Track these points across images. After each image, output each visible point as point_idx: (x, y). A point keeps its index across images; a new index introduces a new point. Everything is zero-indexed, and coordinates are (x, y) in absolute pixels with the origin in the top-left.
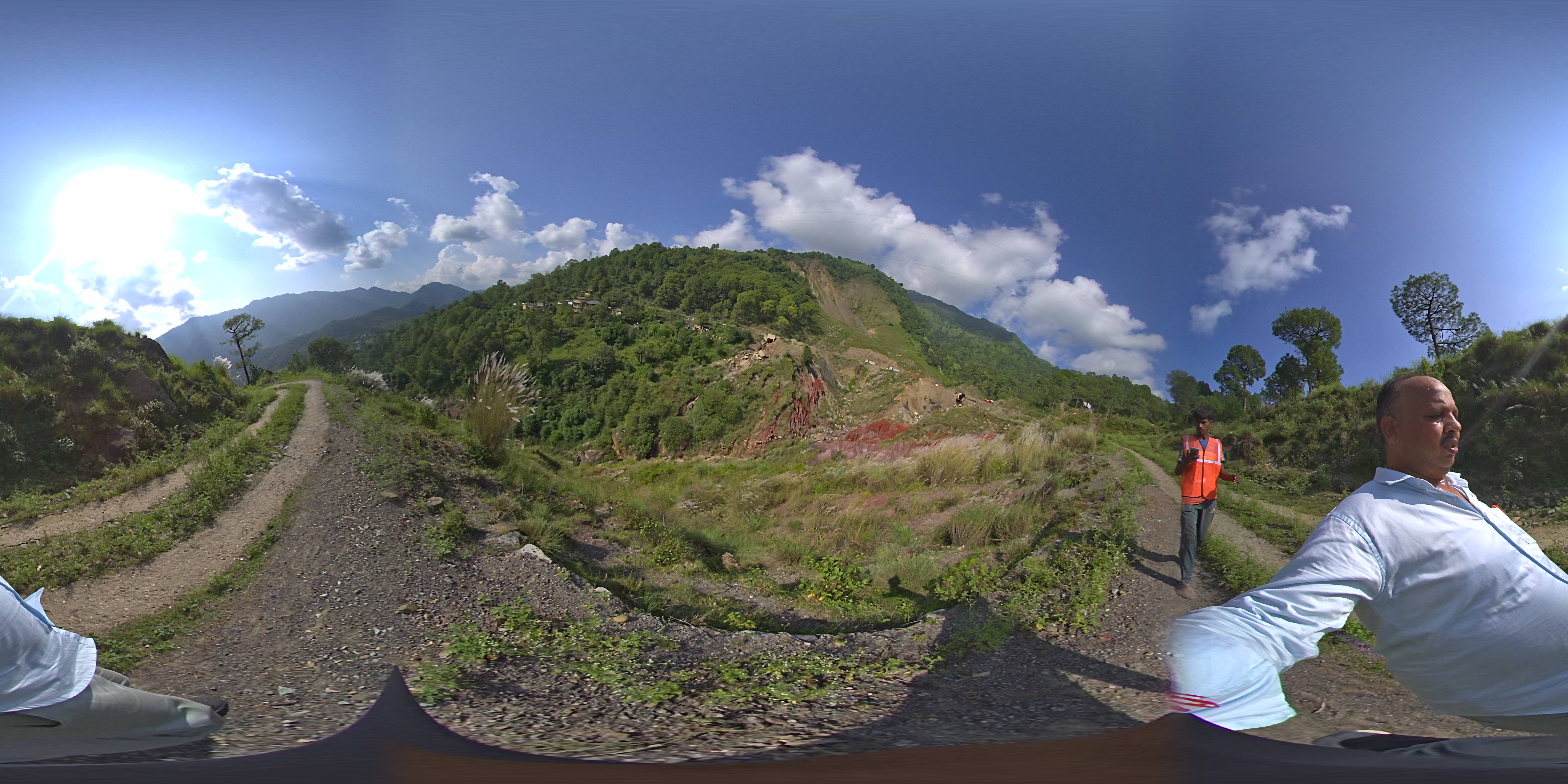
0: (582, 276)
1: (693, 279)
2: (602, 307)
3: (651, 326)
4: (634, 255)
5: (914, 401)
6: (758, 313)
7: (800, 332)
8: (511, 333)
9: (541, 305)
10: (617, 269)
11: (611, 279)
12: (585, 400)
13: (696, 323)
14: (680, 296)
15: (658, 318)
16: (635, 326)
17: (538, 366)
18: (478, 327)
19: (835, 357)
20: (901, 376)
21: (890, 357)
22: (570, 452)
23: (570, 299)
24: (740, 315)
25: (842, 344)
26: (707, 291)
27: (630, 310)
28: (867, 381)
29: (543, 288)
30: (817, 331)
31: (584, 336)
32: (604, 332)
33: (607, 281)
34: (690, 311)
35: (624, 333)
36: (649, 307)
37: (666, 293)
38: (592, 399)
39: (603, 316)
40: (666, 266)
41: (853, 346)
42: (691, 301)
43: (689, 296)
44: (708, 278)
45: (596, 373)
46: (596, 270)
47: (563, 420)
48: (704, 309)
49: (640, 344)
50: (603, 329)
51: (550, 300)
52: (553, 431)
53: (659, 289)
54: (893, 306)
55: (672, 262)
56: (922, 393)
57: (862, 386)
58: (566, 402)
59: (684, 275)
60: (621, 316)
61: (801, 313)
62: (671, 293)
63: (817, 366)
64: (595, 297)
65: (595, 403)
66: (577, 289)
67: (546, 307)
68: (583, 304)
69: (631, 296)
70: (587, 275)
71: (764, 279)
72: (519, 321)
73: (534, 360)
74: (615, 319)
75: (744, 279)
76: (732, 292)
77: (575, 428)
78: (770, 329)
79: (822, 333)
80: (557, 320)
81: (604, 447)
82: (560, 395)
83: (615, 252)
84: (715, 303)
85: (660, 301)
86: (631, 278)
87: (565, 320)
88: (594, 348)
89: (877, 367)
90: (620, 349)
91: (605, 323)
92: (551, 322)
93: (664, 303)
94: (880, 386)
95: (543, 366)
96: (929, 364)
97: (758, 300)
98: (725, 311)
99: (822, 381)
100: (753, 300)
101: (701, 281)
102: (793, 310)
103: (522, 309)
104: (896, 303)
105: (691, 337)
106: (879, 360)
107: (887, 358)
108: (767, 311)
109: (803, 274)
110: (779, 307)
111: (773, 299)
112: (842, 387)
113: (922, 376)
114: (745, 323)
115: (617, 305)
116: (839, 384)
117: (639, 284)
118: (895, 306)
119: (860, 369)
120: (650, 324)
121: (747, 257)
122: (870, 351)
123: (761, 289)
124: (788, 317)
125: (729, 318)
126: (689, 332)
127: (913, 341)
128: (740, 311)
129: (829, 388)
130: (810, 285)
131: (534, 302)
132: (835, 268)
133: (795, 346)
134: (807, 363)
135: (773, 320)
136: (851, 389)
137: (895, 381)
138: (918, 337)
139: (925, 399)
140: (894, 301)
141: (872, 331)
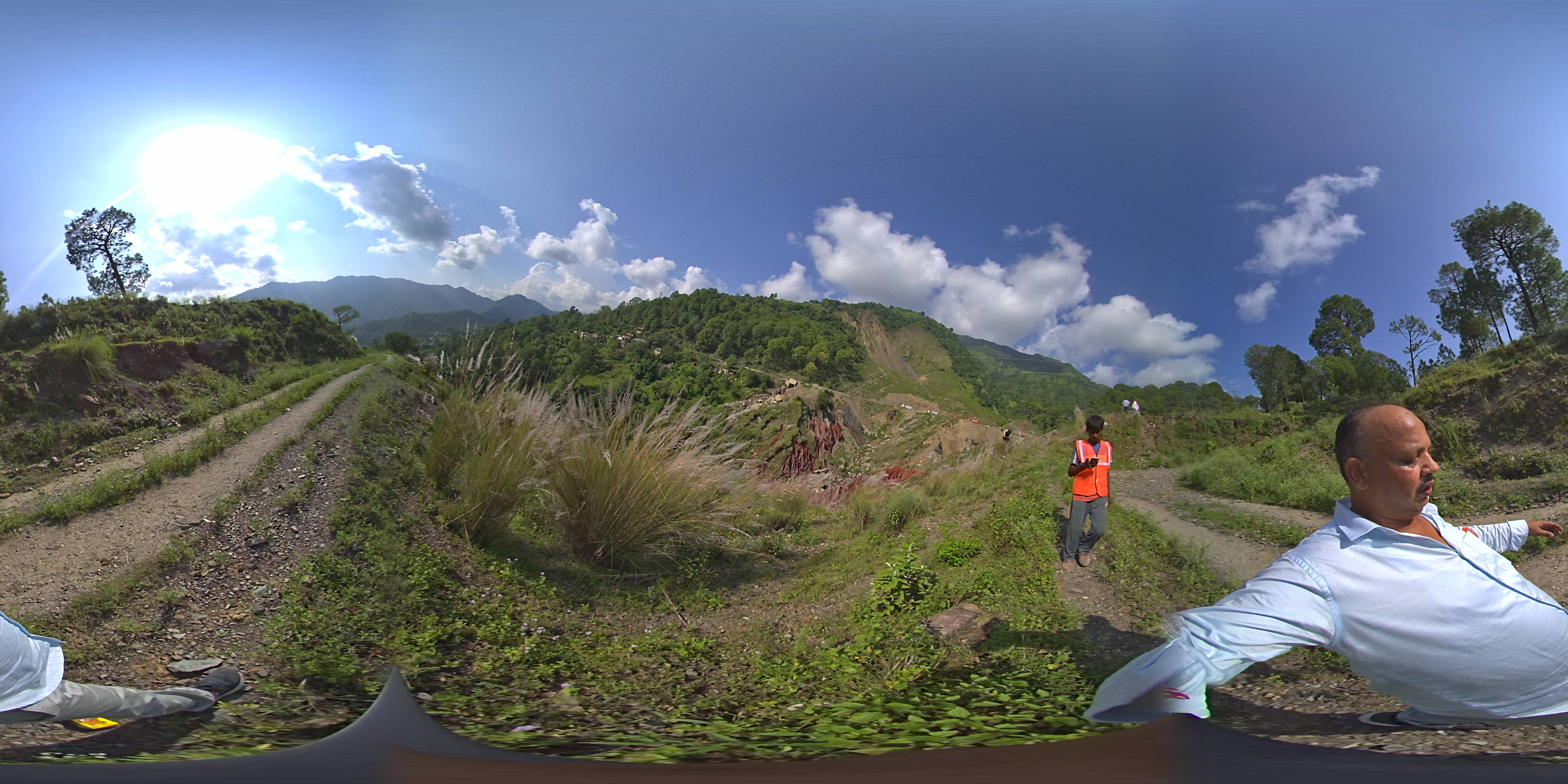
0: (640, 314)
2: (645, 345)
6: (788, 359)
7: (826, 377)
9: (596, 336)
10: (670, 311)
11: (664, 320)
13: (724, 367)
15: (692, 360)
16: (668, 365)
19: (867, 403)
20: (939, 418)
21: (931, 401)
23: (622, 334)
24: (769, 360)
27: (669, 350)
28: (901, 426)
30: (853, 378)
32: (638, 367)
33: (659, 322)
34: (723, 356)
35: (655, 370)
36: (688, 349)
37: (707, 337)
39: (643, 353)
40: (714, 311)
41: (893, 392)
42: (727, 347)
43: (728, 341)
44: (746, 324)
48: (737, 354)
49: (664, 381)
53: (701, 333)
54: (944, 352)
55: (720, 308)
57: (893, 431)
60: (658, 355)
61: (836, 359)
64: (644, 335)
66: (631, 326)
67: (598, 338)
69: (675, 337)
70: (644, 314)
72: (567, 348)
74: (650, 357)
75: (779, 326)
78: (795, 375)
79: (860, 380)
80: (603, 351)
84: (749, 348)
85: (700, 345)
86: (680, 320)
87: (609, 352)
89: (914, 412)
90: (647, 384)
91: (642, 360)
92: (596, 353)
93: (702, 347)
94: (912, 430)
96: (983, 406)
97: (790, 346)
98: (757, 357)
99: (843, 427)
100: (784, 346)
101: (738, 327)
102: (824, 356)
103: (578, 337)
104: (947, 348)
105: (712, 379)
106: (919, 404)
107: (928, 402)
108: (798, 357)
109: (854, 324)
110: (810, 354)
111: (805, 346)
112: (869, 433)
113: (965, 416)
114: (774, 369)
115: (660, 345)
116: (866, 430)
117: (686, 327)
118: (946, 351)
119: (894, 415)
120: (684, 366)
121: (799, 307)
122: (911, 396)
123: (794, 336)
124: (817, 363)
125: (760, 363)
126: (711, 375)
127: (965, 384)
128: (769, 356)
129: (852, 435)
130: (861, 335)
131: (592, 333)
132: (886, 317)
133: (815, 391)
134: (823, 408)
135: (803, 366)
136: (879, 435)
137: (931, 423)
138: (970, 380)
139: (967, 440)
140: (945, 347)
141: (923, 378)
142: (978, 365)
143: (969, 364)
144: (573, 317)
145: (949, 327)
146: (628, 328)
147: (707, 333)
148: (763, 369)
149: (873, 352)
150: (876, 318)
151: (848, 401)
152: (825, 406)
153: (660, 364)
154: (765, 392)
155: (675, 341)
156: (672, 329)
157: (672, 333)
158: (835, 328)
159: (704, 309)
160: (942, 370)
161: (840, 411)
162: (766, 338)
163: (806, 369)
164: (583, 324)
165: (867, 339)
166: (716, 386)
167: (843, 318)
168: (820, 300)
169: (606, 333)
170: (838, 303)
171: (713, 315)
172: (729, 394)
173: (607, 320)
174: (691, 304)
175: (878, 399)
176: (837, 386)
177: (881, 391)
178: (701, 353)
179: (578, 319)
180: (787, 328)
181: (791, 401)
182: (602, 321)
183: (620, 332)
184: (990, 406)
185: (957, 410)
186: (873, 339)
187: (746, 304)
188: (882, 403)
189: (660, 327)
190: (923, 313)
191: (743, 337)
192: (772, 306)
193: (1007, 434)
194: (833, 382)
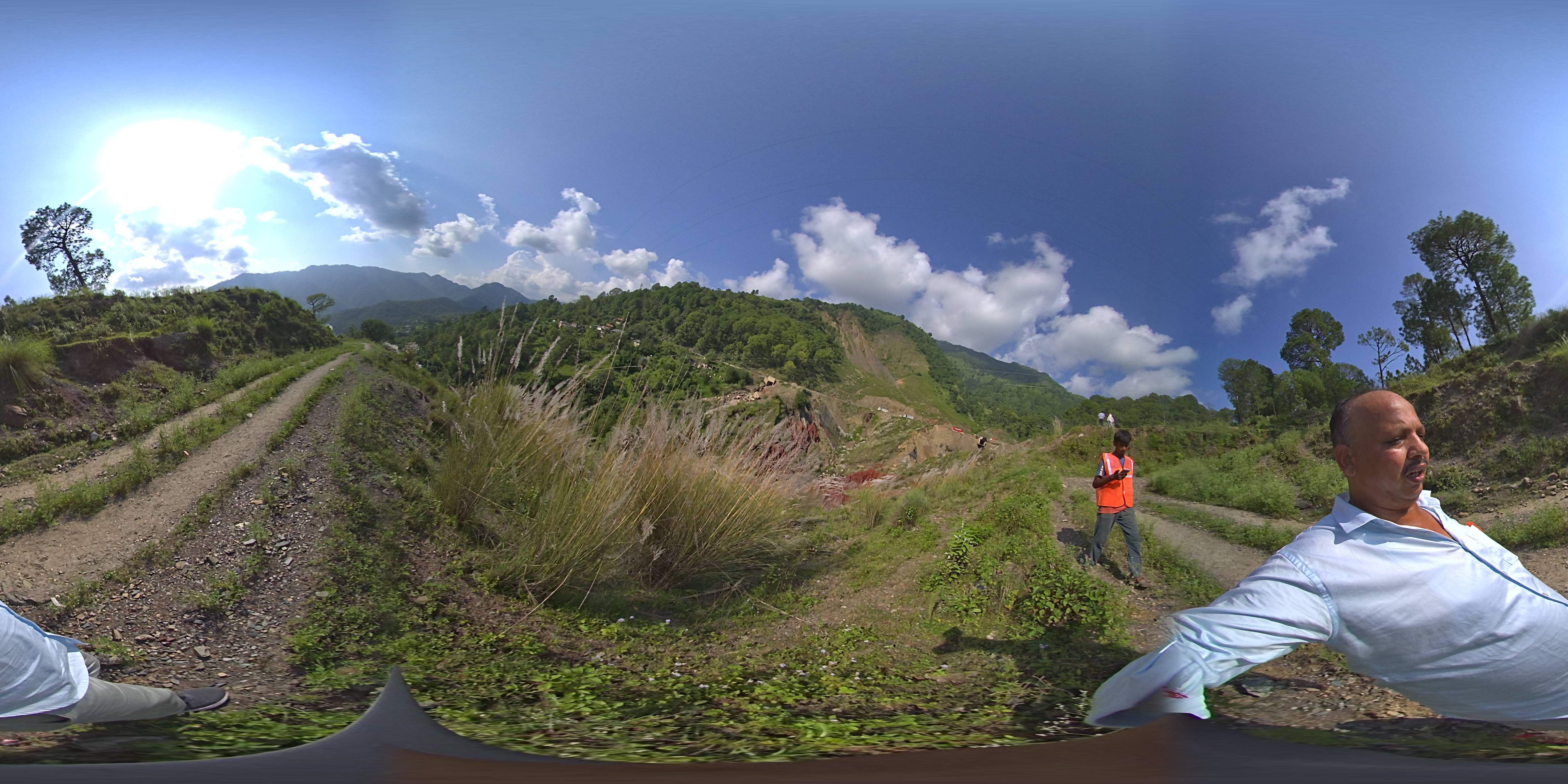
1: (714, 318)
2: (624, 336)
3: (662, 360)
4: (671, 292)
6: (768, 356)
7: (805, 376)
9: (574, 325)
10: (651, 303)
11: (644, 311)
13: (704, 361)
14: (699, 335)
15: (672, 353)
16: (647, 357)
19: (844, 404)
20: (915, 423)
21: (908, 405)
23: (601, 325)
24: (749, 357)
27: (649, 342)
28: (875, 429)
29: (584, 311)
30: (831, 379)
31: (598, 360)
32: (617, 359)
33: (639, 313)
34: (702, 350)
35: (634, 362)
36: (667, 342)
37: (687, 331)
39: (622, 344)
40: (695, 305)
41: (869, 394)
42: (707, 341)
44: (729, 320)
46: (634, 300)
48: (717, 349)
50: (616, 356)
51: (581, 323)
53: (681, 327)
54: (923, 357)
55: (701, 302)
56: (938, 440)
57: (868, 434)
59: (710, 315)
60: (638, 347)
61: (815, 359)
62: (691, 331)
64: (624, 327)
66: (611, 316)
67: (577, 328)
68: (610, 332)
69: (655, 329)
70: (624, 304)
71: (781, 324)
74: (630, 349)
75: (760, 322)
78: (774, 373)
79: (837, 381)
80: (582, 341)
84: (729, 344)
85: (679, 338)
86: (661, 312)
87: (588, 342)
89: (890, 415)
90: (626, 376)
91: (621, 351)
93: (682, 340)
94: (887, 434)
96: (958, 412)
97: (770, 344)
98: (736, 353)
99: (819, 427)
100: (764, 344)
101: (718, 321)
102: (803, 355)
103: (557, 326)
104: (925, 353)
105: (691, 373)
106: (895, 408)
107: (904, 406)
108: (778, 356)
109: (834, 324)
110: (789, 352)
111: (785, 344)
112: (845, 434)
113: (941, 422)
114: (753, 367)
115: (639, 336)
116: (842, 431)
117: (666, 319)
118: (924, 356)
119: (870, 417)
120: (663, 358)
121: (780, 305)
122: (887, 399)
123: (775, 333)
124: (797, 362)
125: (739, 359)
126: (691, 369)
127: (942, 390)
128: (749, 353)
129: (828, 435)
130: (840, 336)
131: (571, 322)
132: (866, 319)
133: (793, 390)
134: (800, 407)
135: (782, 365)
136: (855, 437)
137: (906, 428)
138: (947, 386)
139: (941, 446)
140: (923, 351)
141: (900, 382)
142: (954, 372)
143: (946, 370)
144: (552, 305)
145: (927, 332)
146: (608, 318)
147: (687, 326)
148: (741, 366)
149: (851, 353)
150: (856, 319)
151: (825, 402)
152: (803, 406)
153: (638, 355)
154: (743, 389)
155: (654, 333)
156: (652, 322)
157: (652, 325)
158: (815, 327)
159: (685, 303)
160: (919, 375)
161: (817, 411)
162: (746, 334)
163: (785, 368)
164: (562, 313)
165: (846, 339)
166: (695, 380)
167: (823, 318)
168: (801, 299)
169: (585, 323)
170: (819, 303)
171: (694, 309)
172: (707, 389)
173: (586, 310)
174: (672, 297)
175: (855, 401)
176: (815, 386)
177: (858, 392)
178: (680, 346)
179: (557, 307)
180: (768, 325)
181: (769, 399)
182: (581, 311)
183: (599, 323)
184: (965, 413)
185: (932, 415)
186: (852, 341)
187: (728, 299)
188: (859, 405)
189: (640, 319)
190: (903, 317)
191: (723, 332)
192: (753, 302)
193: (982, 442)
194: (811, 382)
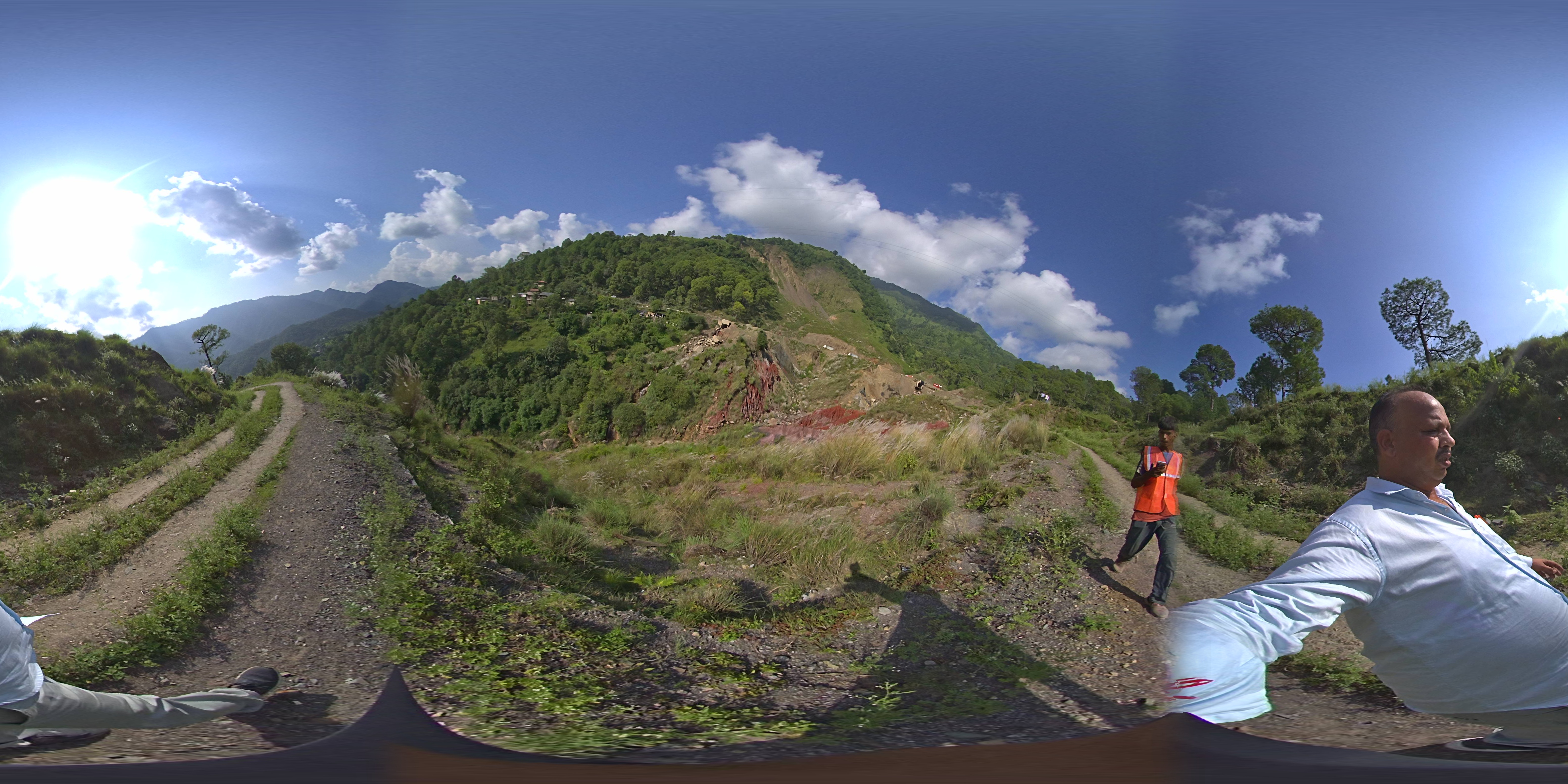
0: (535, 267)
1: (647, 265)
2: (555, 298)
3: (605, 315)
4: (586, 245)
5: (872, 388)
6: (714, 299)
7: (757, 317)
8: (467, 328)
9: (495, 298)
10: (569, 259)
11: (564, 269)
12: (540, 391)
13: (649, 310)
14: (634, 283)
15: (612, 306)
16: (588, 315)
17: (494, 359)
18: (433, 324)
19: (792, 342)
20: (859, 361)
21: (849, 343)
22: (529, 442)
23: (524, 291)
24: (694, 301)
25: (800, 329)
26: (661, 278)
27: (583, 299)
28: (825, 366)
29: (496, 282)
30: (774, 316)
31: (538, 328)
32: (558, 323)
33: (560, 272)
34: (644, 299)
35: (577, 323)
36: (602, 296)
37: (620, 281)
38: (547, 389)
39: (556, 307)
40: (619, 254)
41: (812, 332)
42: (645, 289)
43: (643, 283)
44: (662, 265)
45: (551, 364)
46: (548, 261)
47: (520, 411)
48: (658, 295)
49: (594, 332)
50: (556, 320)
51: (504, 293)
52: (511, 423)
53: (612, 278)
54: (856, 293)
55: (625, 250)
56: (880, 380)
57: (819, 371)
58: (523, 393)
59: (639, 262)
60: (574, 306)
61: (758, 299)
62: (624, 280)
63: (773, 351)
64: (549, 288)
65: (551, 392)
66: (531, 281)
67: (500, 300)
68: (536, 297)
69: (584, 285)
70: (539, 266)
71: (719, 265)
72: (473, 317)
73: (489, 354)
74: (567, 309)
75: (698, 265)
76: (687, 278)
77: (532, 418)
78: (725, 315)
79: (781, 318)
80: (512, 313)
81: (561, 436)
82: (517, 386)
83: (567, 243)
84: (669, 289)
85: (614, 289)
86: (584, 267)
87: (519, 312)
88: (548, 339)
89: (836, 353)
90: (574, 339)
91: (558, 314)
92: (505, 315)
93: (618, 291)
94: (838, 371)
95: (498, 359)
96: (891, 352)
97: (713, 285)
98: (680, 298)
99: (778, 366)
100: (708, 286)
102: (747, 295)
103: (479, 304)
104: (858, 290)
105: (642, 323)
106: (838, 346)
107: (846, 344)
108: (724, 297)
109: (763, 260)
110: (734, 293)
111: (729, 285)
112: (799, 372)
113: (881, 362)
114: (700, 310)
115: (570, 295)
116: (796, 369)
117: (592, 273)
119: (817, 354)
121: (703, 244)
122: (829, 337)
123: (715, 275)
124: (743, 301)
125: (686, 304)
127: (876, 328)
128: (694, 297)
129: (786, 371)
130: (769, 271)
131: (489, 297)
132: (796, 251)
133: (750, 332)
135: (731, 306)
136: (808, 375)
137: (854, 368)
138: (880, 324)
139: (884, 385)
140: (856, 288)
141: (833, 318)
142: (887, 310)
143: (879, 308)
144: (459, 286)
146: (528, 284)
147: (618, 277)
148: (689, 310)
150: (785, 254)
151: (777, 340)
152: (762, 347)
153: (579, 315)
154: (701, 334)
155: (585, 289)
156: (578, 278)
157: (579, 281)
159: (606, 253)
160: (853, 312)
163: (736, 310)
164: (474, 290)
166: (650, 331)
167: (751, 254)
168: (724, 236)
169: (506, 291)
172: (666, 338)
173: (499, 281)
174: (589, 251)
175: (800, 338)
178: (618, 298)
179: (466, 286)
180: (706, 267)
183: (520, 290)
185: (873, 355)
188: (805, 343)
189: (563, 277)
190: (837, 253)
